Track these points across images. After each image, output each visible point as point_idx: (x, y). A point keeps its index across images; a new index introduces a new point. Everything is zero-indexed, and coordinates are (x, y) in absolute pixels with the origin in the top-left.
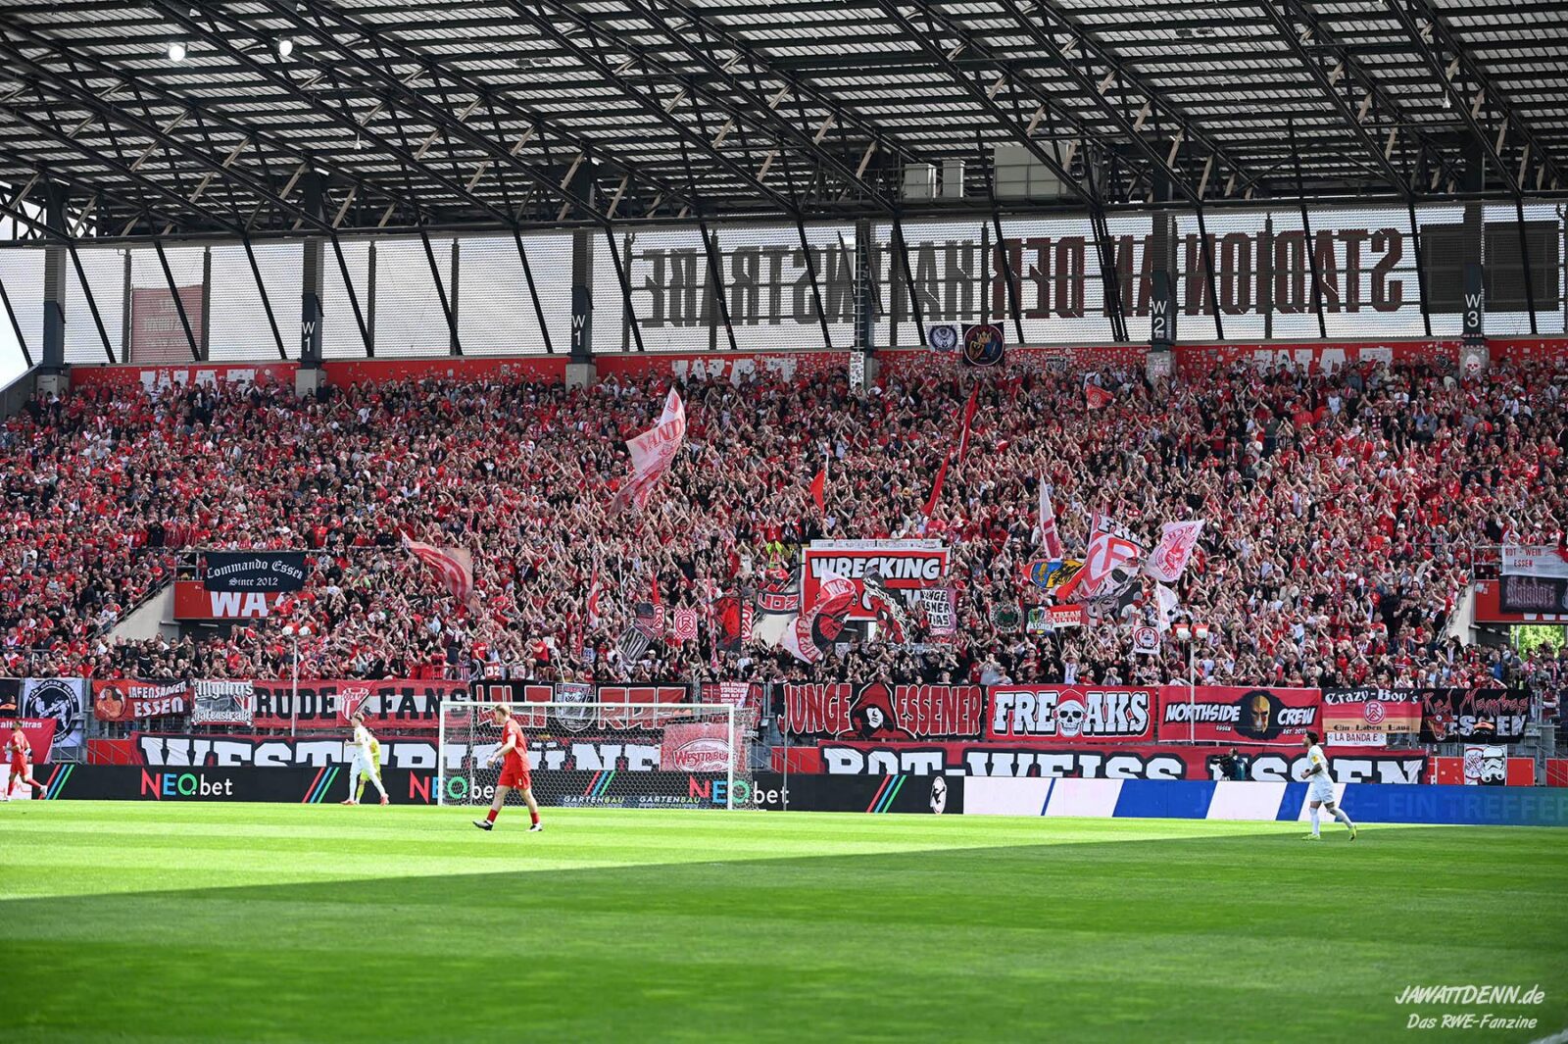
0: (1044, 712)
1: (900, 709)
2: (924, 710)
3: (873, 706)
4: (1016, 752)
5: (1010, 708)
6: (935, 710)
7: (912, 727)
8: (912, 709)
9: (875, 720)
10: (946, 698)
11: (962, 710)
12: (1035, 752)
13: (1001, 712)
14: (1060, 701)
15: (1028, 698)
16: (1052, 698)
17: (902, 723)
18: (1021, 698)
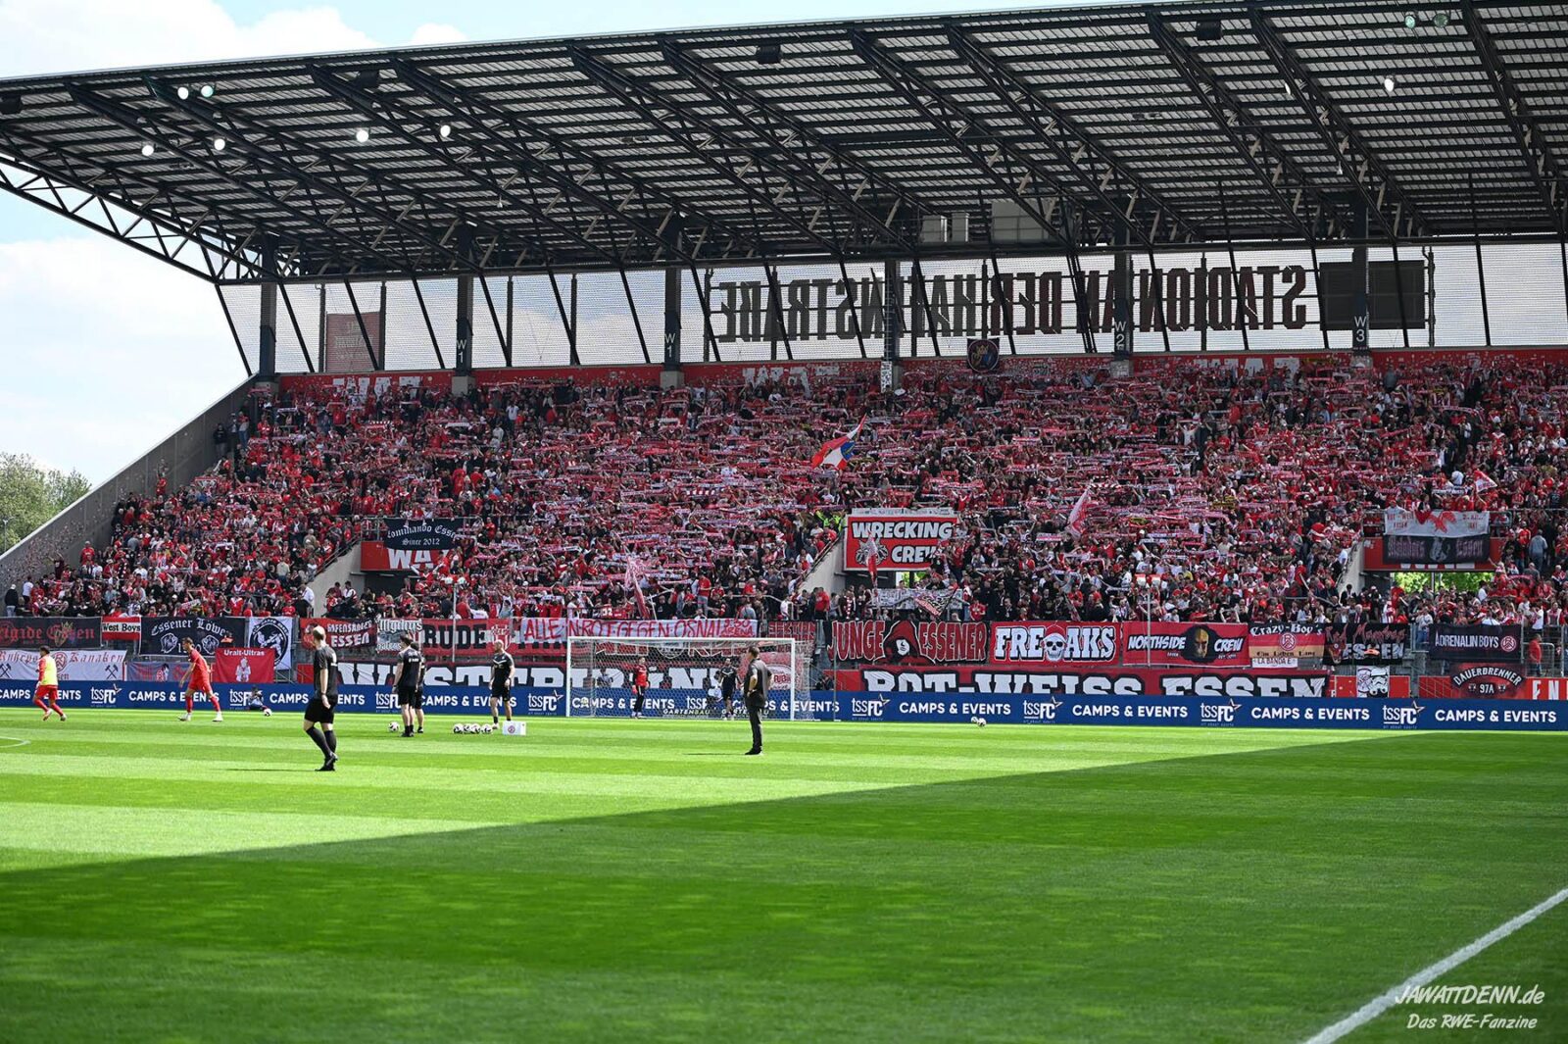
0: (1034, 642)
1: (923, 639)
2: (941, 640)
3: (902, 638)
4: (1013, 673)
5: (1008, 640)
6: (950, 641)
7: (931, 653)
8: (932, 641)
9: (903, 649)
10: (958, 632)
11: (971, 641)
12: (1028, 674)
13: (1000, 642)
14: (1046, 634)
15: (1022, 632)
16: (1040, 631)
17: (924, 651)
18: (1016, 631)
